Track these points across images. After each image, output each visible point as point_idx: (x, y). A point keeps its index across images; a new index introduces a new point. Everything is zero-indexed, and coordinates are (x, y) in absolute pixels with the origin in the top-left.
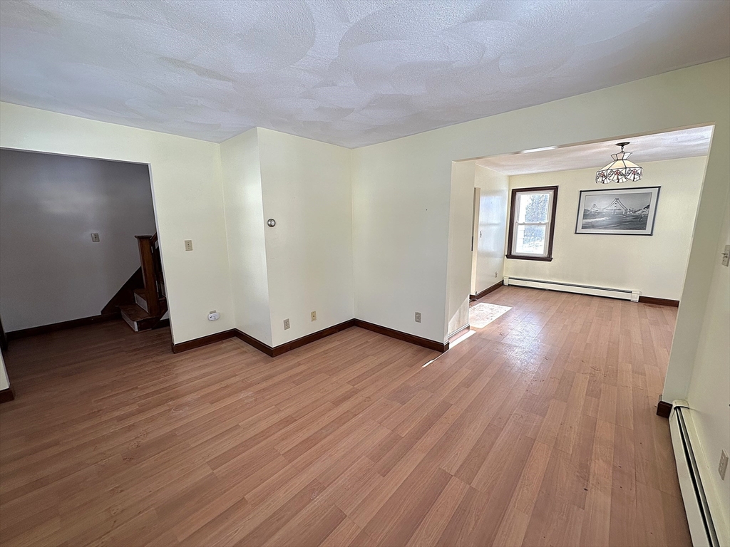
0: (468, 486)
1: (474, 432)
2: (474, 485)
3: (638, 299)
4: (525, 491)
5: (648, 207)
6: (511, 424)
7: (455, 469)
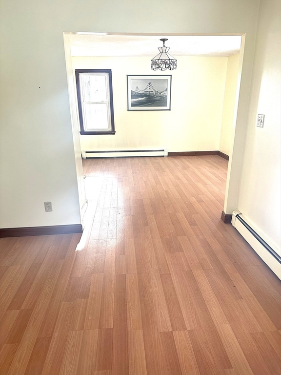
0: (186, 332)
1: (156, 288)
2: (188, 328)
3: (167, 155)
4: (214, 309)
5: (167, 90)
6: (172, 267)
7: (169, 324)
